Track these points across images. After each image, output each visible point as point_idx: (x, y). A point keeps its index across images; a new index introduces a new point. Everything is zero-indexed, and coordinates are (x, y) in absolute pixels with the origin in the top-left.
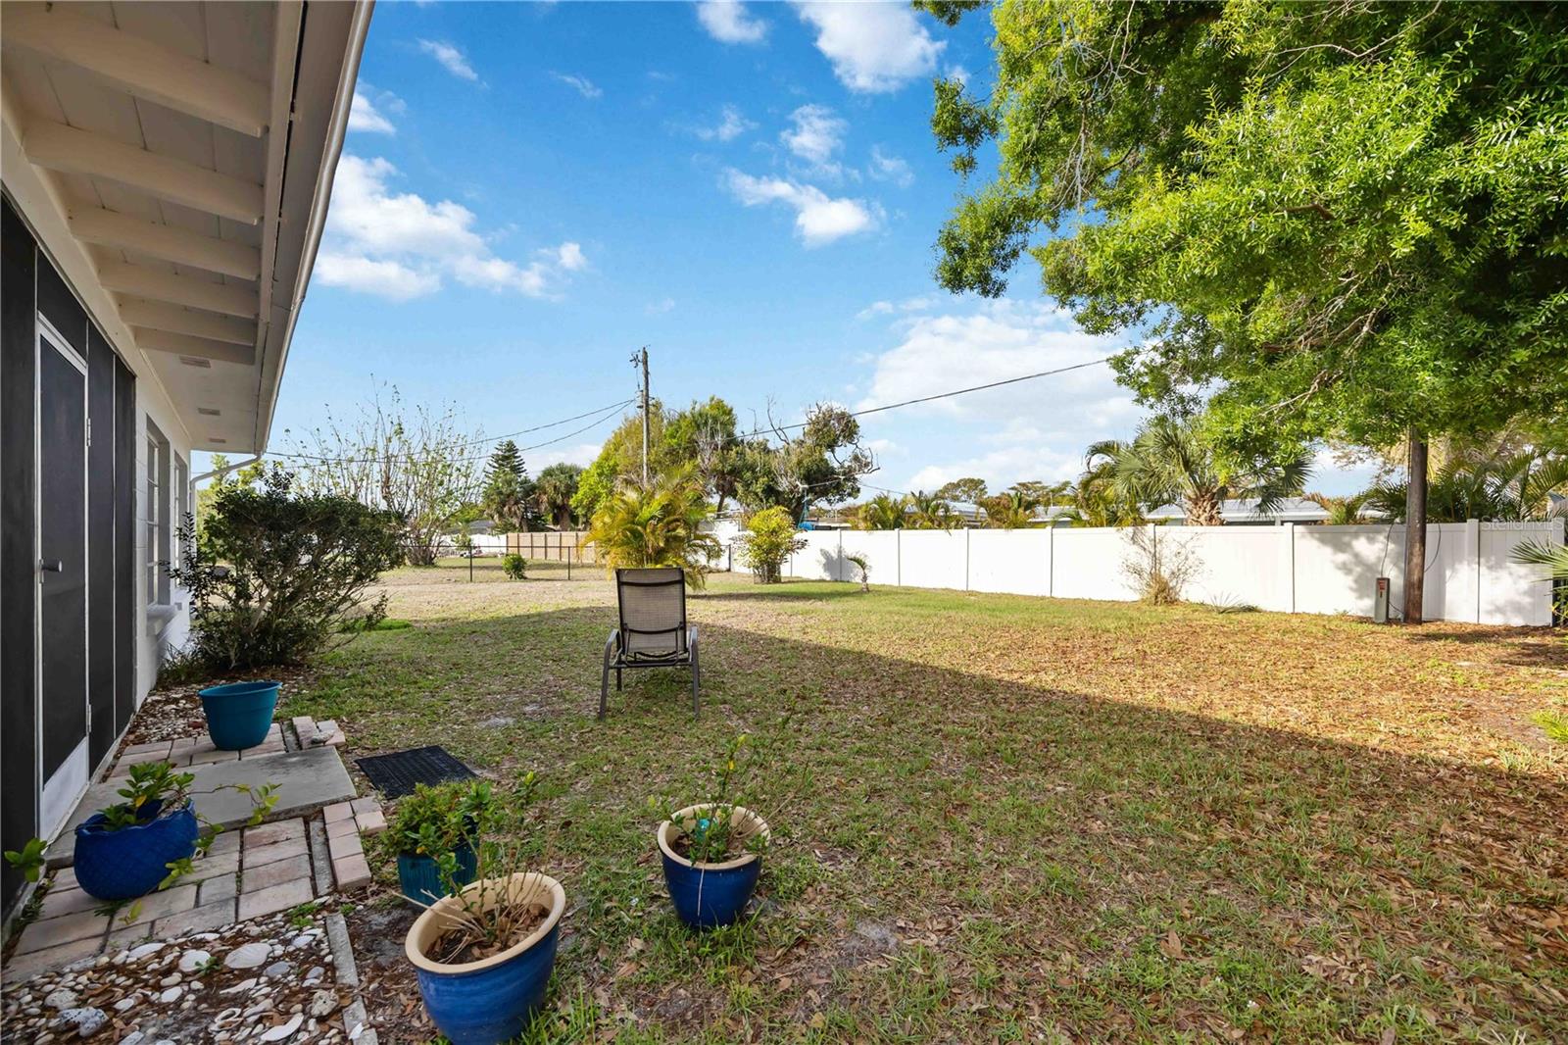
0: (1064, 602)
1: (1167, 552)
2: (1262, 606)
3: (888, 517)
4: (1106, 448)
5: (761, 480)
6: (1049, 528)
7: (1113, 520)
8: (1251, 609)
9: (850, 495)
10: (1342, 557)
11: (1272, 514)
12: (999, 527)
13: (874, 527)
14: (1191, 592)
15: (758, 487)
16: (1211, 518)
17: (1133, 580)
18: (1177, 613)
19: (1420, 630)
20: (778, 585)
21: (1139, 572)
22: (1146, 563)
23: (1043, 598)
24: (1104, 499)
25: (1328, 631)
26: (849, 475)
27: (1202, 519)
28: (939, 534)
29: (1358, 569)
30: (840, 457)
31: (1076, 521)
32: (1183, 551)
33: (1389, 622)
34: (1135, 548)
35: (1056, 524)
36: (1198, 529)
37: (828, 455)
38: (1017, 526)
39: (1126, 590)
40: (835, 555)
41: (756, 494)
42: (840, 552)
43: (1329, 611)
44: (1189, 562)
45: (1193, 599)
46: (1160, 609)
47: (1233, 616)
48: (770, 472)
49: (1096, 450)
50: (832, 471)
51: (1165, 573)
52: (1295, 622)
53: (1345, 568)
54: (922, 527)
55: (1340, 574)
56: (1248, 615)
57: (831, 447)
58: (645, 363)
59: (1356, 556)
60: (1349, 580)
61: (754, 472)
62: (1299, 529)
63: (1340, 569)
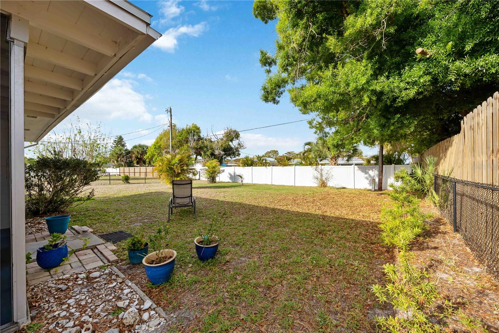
0: (298, 187)
1: (324, 173)
2: (347, 187)
3: (249, 163)
4: (309, 144)
5: (209, 151)
6: (294, 166)
7: (311, 164)
8: (344, 188)
9: (237, 156)
10: (367, 175)
11: (350, 162)
12: (281, 166)
13: (244, 166)
14: (330, 184)
15: (209, 153)
16: (335, 163)
17: (316, 181)
18: (326, 189)
19: (381, 192)
20: (215, 184)
21: (317, 179)
22: (319, 176)
23: (292, 186)
24: (308, 158)
25: (361, 193)
26: (237, 150)
27: (333, 164)
28: (264, 168)
29: (370, 179)
30: (234, 144)
31: (301, 164)
32: (328, 173)
33: (375, 190)
34: (316, 172)
35: (296, 165)
36: (332, 166)
37: (230, 143)
38: (285, 165)
39: (314, 184)
40: (233, 175)
41: (208, 155)
42: (234, 173)
43: (362, 188)
44: (330, 176)
45: (331, 186)
46: (322, 188)
47: (339, 190)
48: (212, 148)
49: (306, 144)
50: (232, 148)
51: (324, 179)
52: (353, 191)
53: (367, 178)
54: (259, 166)
55: (366, 180)
56: (343, 190)
57: (231, 141)
58: (171, 112)
59: (369, 175)
60: (368, 181)
61: (207, 148)
62: (356, 166)
63: (365, 178)
